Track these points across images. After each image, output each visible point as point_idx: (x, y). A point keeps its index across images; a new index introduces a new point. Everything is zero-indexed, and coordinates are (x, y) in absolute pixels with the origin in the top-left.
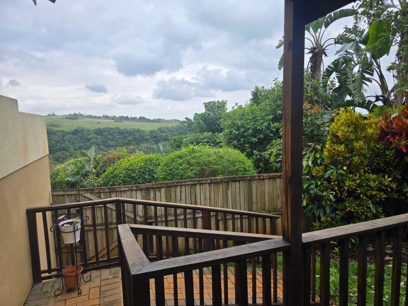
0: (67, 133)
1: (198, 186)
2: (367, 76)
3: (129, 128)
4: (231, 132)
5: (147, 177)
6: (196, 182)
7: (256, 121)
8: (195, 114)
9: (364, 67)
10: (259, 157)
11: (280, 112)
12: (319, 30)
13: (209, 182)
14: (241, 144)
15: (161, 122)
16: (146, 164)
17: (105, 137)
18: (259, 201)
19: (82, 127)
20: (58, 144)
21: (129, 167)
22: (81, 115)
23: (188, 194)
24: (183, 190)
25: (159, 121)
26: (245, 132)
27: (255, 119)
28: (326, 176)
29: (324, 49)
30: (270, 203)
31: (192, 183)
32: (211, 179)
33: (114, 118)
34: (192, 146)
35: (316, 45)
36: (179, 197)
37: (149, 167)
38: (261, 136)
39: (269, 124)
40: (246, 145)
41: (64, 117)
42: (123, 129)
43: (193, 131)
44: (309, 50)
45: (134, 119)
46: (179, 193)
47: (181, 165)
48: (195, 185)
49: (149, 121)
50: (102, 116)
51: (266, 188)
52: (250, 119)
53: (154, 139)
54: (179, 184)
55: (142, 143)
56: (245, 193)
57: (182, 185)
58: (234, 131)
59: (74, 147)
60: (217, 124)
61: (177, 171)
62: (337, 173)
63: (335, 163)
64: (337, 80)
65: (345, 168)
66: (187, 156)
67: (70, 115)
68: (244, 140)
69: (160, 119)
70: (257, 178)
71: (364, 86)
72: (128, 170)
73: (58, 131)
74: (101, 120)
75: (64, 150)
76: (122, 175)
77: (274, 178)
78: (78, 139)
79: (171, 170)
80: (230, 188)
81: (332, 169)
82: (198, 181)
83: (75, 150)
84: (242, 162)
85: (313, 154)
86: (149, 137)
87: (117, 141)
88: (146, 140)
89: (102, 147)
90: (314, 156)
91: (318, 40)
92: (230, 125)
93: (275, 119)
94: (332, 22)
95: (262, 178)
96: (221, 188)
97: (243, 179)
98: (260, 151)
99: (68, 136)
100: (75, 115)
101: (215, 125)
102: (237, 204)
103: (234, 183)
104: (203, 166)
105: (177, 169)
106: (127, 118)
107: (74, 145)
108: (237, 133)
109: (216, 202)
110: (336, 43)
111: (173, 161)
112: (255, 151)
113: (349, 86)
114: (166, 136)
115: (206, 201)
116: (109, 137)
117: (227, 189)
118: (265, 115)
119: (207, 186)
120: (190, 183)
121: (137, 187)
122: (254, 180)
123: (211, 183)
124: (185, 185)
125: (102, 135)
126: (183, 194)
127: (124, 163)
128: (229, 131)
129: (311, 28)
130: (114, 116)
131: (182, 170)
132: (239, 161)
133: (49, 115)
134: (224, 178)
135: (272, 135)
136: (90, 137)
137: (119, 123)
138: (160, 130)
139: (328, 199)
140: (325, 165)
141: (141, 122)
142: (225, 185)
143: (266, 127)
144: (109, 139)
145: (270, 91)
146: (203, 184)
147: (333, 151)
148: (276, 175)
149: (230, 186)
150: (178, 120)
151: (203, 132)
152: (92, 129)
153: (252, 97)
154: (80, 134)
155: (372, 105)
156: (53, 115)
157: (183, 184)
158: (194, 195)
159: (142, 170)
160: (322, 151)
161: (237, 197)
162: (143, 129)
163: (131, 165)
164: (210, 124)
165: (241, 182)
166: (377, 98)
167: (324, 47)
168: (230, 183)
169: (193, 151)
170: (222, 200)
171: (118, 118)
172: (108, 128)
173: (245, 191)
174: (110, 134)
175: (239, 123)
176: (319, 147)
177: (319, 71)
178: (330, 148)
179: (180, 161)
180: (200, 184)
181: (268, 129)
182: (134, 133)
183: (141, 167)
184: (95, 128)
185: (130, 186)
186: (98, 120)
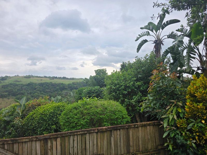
0: (24, 85)
1: (88, 135)
2: (192, 55)
3: (58, 82)
4: (111, 87)
5: (54, 120)
6: (86, 132)
7: (126, 81)
8: (90, 76)
9: (189, 50)
10: (128, 103)
11: (140, 75)
12: (159, 31)
13: (96, 131)
14: (117, 95)
15: (74, 79)
16: (55, 110)
17: (44, 87)
18: (134, 144)
19: (32, 82)
20: (19, 91)
21: (43, 112)
22: (32, 76)
23: (80, 142)
24: (76, 139)
25: (73, 79)
26: (119, 87)
27: (125, 80)
28: (189, 128)
29: (162, 41)
30: (143, 145)
31: (83, 133)
32: (98, 129)
33: (49, 77)
34: (85, 99)
35: (157, 39)
36: (72, 144)
37: (57, 112)
38: (129, 90)
39: (134, 83)
40: (121, 96)
41: (23, 77)
42: (54, 83)
43: (89, 85)
44: (154, 42)
45: (60, 78)
46: (72, 142)
47: (76, 115)
48: (85, 134)
49: (68, 79)
50: (43, 76)
51: (140, 134)
52: (122, 80)
53: (70, 88)
54: (72, 134)
55: (64, 90)
56: (125, 139)
57: (74, 135)
58: (113, 87)
59: (27, 92)
60: (102, 81)
61: (72, 120)
62: (197, 126)
63: (195, 117)
64: (171, 58)
65: (203, 122)
66: (80, 107)
67: (27, 76)
68: (119, 92)
69: (74, 78)
70: (133, 126)
71: (191, 61)
72: (42, 114)
73: (19, 84)
74: (43, 78)
75: (22, 94)
76: (37, 118)
77: (145, 126)
78: (30, 88)
79: (68, 118)
80: (113, 136)
81: (192, 122)
82: (87, 131)
83: (28, 94)
84: (121, 111)
85: (175, 109)
86: (67, 87)
87: (50, 89)
88: (66, 89)
89: (42, 92)
90: (177, 110)
91: (158, 36)
92: (110, 83)
93: (137, 80)
94: (165, 27)
95: (136, 126)
96: (106, 136)
97: (123, 128)
98: (129, 99)
99: (24, 87)
100: (29, 76)
101: (101, 82)
102: (119, 148)
103: (115, 131)
104: (92, 115)
105: (73, 118)
106: (56, 78)
107: (28, 91)
108: (115, 88)
109: (102, 147)
110: (168, 38)
111: (71, 111)
112: (126, 99)
113: (182, 61)
114: (76, 86)
115: (94, 147)
116: (47, 87)
117: (111, 136)
118: (131, 78)
119: (95, 134)
120: (81, 133)
121: (37, 138)
122: (131, 128)
123: (98, 132)
124: (77, 135)
125: (42, 86)
126: (76, 142)
127: (40, 110)
128: (110, 86)
129: (154, 30)
130: (50, 77)
131: (76, 119)
132: (119, 111)
133: (15, 76)
134: (108, 128)
135: (136, 90)
136: (36, 87)
137: (52, 80)
138: (73, 83)
139: (190, 147)
140: (186, 118)
141: (64, 79)
142: (109, 133)
143: (132, 85)
144: (46, 88)
145: (133, 64)
146: (91, 133)
147: (193, 108)
148: (147, 124)
149: (113, 133)
150: (83, 79)
151: (95, 86)
152: (38, 83)
153: (121, 67)
154: (31, 86)
155: (195, 72)
156: (18, 76)
157: (76, 134)
158: (85, 143)
159: (51, 115)
160: (183, 107)
161: (118, 142)
162: (65, 83)
163: (45, 111)
164: (98, 82)
165: (121, 130)
166: (198, 69)
167: (162, 40)
168: (113, 131)
169: (86, 104)
170: (106, 145)
171: (52, 77)
172: (46, 83)
173: (124, 137)
174: (47, 86)
175: (116, 82)
176: (180, 104)
177: (160, 53)
178: (190, 106)
179: (75, 112)
180: (89, 133)
181: (133, 86)
182: (59, 85)
183: (51, 113)
184: (39, 83)
185: (31, 137)
186: (41, 79)
